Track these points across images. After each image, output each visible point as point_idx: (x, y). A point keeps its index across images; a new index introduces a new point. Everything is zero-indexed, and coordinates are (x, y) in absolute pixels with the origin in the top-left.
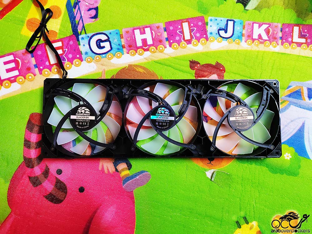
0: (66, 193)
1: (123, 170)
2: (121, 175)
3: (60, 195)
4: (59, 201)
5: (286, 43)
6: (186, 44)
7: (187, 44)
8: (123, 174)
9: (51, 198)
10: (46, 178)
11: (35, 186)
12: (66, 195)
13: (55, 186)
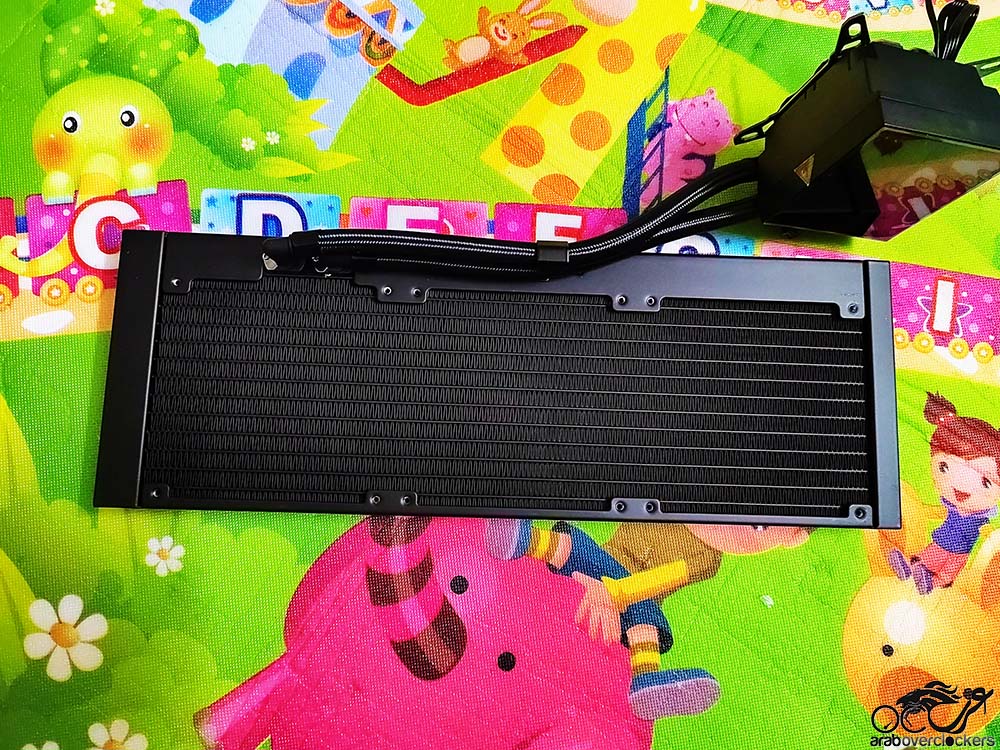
0: (459, 654)
1: (643, 646)
2: (633, 659)
3: (436, 652)
4: (427, 672)
6: (933, 341)
7: (936, 344)
8: (641, 658)
9: (409, 653)
10: (417, 590)
11: (375, 603)
12: (456, 662)
13: (436, 623)
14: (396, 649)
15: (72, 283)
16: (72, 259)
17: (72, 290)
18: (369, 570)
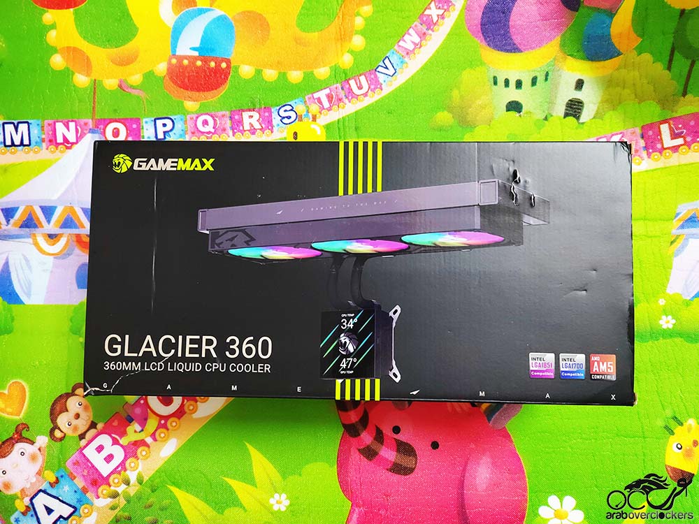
0: (415, 456)
3: (407, 461)
4: (407, 471)
5: (655, 153)
9: (397, 469)
10: (382, 444)
11: (370, 460)
12: (416, 458)
13: (398, 451)
14: (391, 471)
15: (165, 426)
16: (158, 418)
17: (168, 429)
18: (359, 450)
